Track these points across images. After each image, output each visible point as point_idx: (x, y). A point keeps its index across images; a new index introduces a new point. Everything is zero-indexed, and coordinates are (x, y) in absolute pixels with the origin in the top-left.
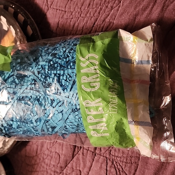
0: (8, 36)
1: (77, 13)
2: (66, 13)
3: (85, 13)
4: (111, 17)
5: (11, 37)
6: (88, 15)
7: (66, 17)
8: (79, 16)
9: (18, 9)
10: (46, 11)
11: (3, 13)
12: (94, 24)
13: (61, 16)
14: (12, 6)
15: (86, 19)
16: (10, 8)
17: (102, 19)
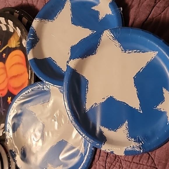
0: (14, 37)
9: (22, 14)
11: (10, 17)
14: (17, 11)
16: (15, 13)
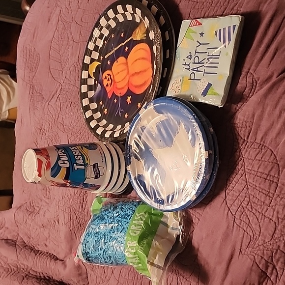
0: (140, 28)
1: (208, 3)
2: (198, 3)
3: (216, 2)
4: (239, 6)
5: (142, 29)
6: (218, 5)
7: (198, 8)
8: (210, 6)
9: (152, 1)
10: (178, 3)
11: (138, 5)
12: (223, 12)
13: (193, 7)
15: (216, 8)
17: (231, 7)
